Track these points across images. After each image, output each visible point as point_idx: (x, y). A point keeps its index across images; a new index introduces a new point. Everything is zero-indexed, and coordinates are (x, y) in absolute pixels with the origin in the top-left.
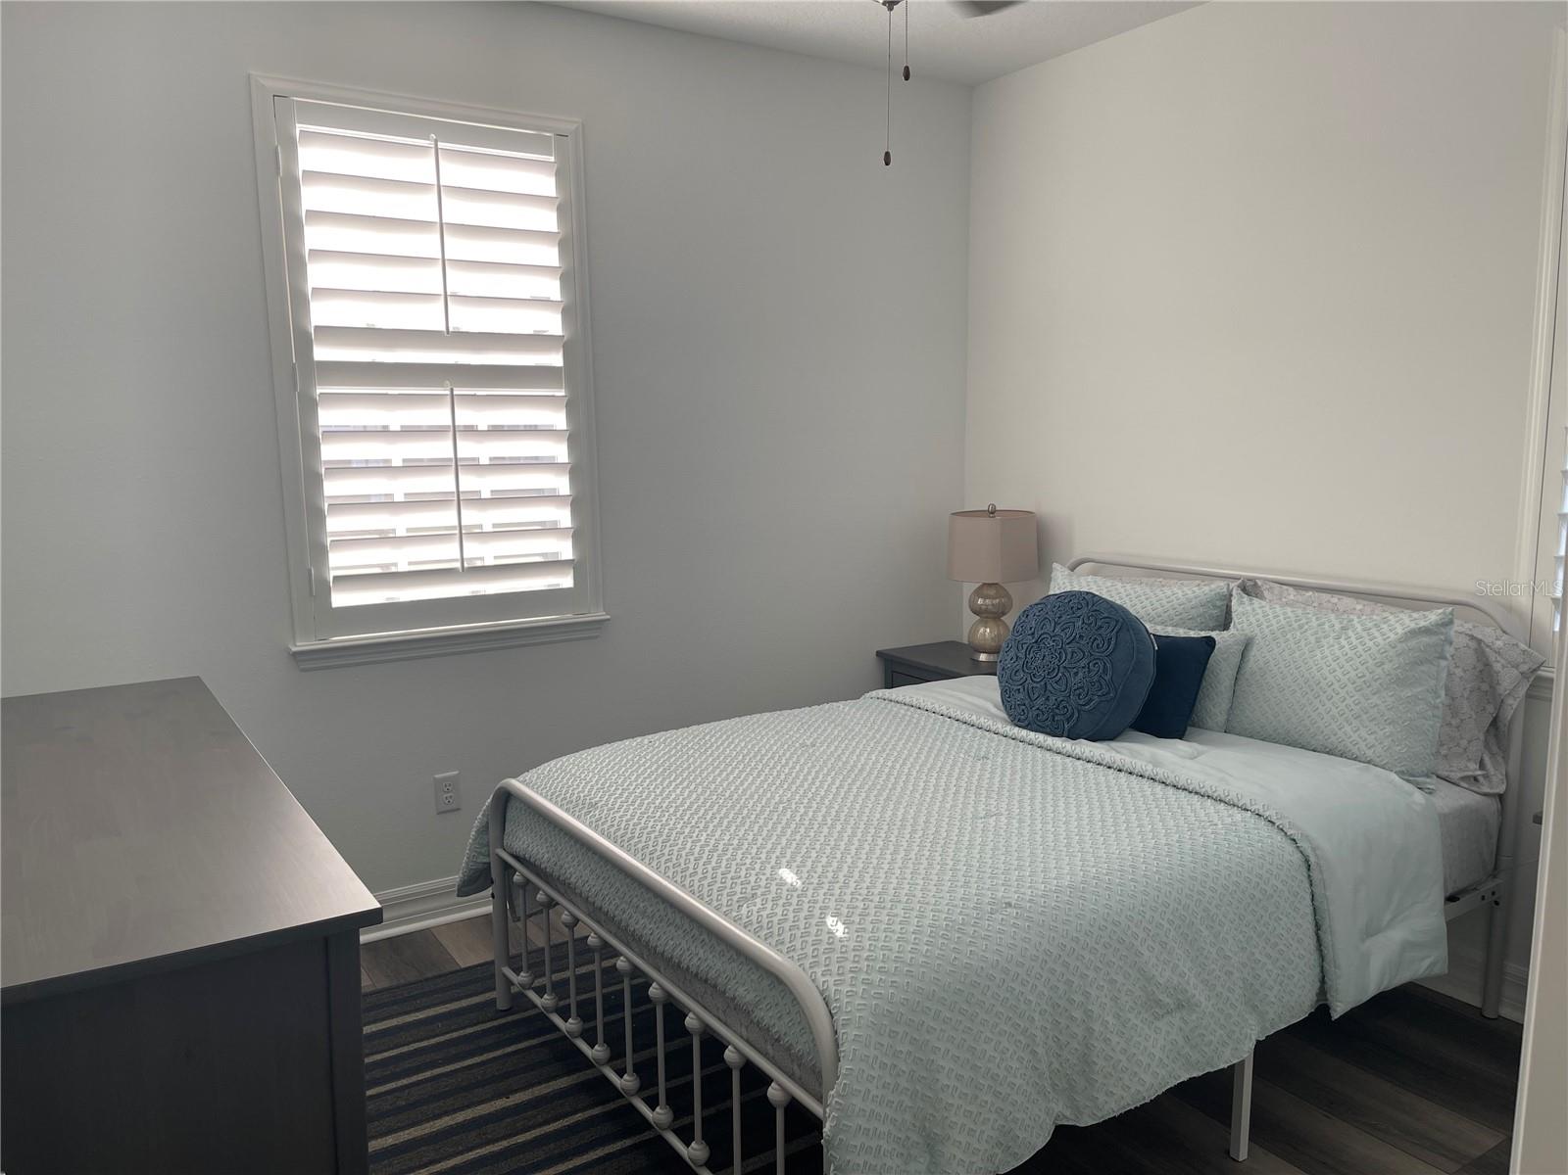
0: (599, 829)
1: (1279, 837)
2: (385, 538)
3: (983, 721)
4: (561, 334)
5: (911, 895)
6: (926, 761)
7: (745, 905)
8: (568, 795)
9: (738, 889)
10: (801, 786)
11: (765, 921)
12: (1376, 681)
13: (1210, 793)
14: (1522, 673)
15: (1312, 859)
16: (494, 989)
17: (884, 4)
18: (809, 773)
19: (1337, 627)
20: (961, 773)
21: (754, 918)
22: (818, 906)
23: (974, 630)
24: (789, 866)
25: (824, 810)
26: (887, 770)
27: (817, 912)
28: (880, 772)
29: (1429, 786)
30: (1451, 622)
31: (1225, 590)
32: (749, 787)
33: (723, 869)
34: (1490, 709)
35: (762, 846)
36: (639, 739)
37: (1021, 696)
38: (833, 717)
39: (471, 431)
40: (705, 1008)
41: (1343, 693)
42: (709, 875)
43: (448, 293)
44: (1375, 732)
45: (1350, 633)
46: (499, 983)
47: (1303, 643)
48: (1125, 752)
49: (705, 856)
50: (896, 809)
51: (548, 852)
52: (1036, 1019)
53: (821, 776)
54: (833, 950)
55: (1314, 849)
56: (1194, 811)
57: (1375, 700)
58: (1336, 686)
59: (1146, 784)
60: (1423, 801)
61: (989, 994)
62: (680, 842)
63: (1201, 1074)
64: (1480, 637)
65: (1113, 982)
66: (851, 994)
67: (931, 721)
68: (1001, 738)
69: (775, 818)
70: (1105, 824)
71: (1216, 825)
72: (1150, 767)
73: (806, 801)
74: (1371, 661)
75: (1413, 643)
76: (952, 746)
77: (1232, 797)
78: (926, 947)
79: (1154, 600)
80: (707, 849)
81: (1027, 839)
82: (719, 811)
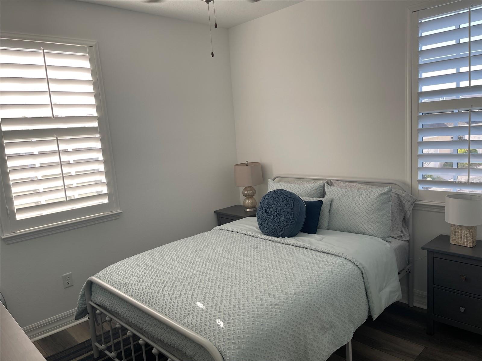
0: (128, 294)
1: (353, 265)
2: (36, 193)
3: (254, 234)
4: (96, 115)
5: (243, 306)
6: (238, 252)
7: (186, 318)
8: (115, 281)
9: (183, 312)
10: (199, 267)
11: (194, 324)
12: (372, 210)
13: (330, 253)
14: (411, 203)
15: (363, 271)
16: (92, 350)
17: (206, 2)
18: (200, 262)
19: (358, 194)
20: (251, 255)
21: (190, 323)
22: (212, 315)
23: (244, 202)
24: (200, 301)
25: (208, 276)
26: (226, 257)
27: (213, 318)
28: (224, 258)
29: (390, 241)
30: (391, 190)
31: (322, 184)
32: (180, 270)
33: (176, 305)
34: (403, 214)
35: (189, 294)
36: (138, 255)
37: (265, 225)
38: (205, 238)
39: (65, 152)
40: (174, 356)
41: (362, 215)
42: (171, 308)
43: (52, 103)
44: (373, 226)
45: (362, 195)
46: (94, 348)
47: (349, 200)
48: (300, 240)
49: (169, 300)
50: (232, 272)
51: (109, 303)
52: (290, 343)
53: (205, 262)
54: (220, 332)
55: (363, 268)
56: (326, 259)
57: (372, 216)
58: (360, 213)
59: (309, 251)
60: (390, 246)
61: (275, 338)
62: (159, 296)
63: (339, 348)
64: (398, 193)
65: (311, 324)
66: (230, 349)
67: (237, 236)
68: (260, 239)
69: (192, 281)
70: (300, 268)
71: (334, 264)
72: (309, 245)
73: (201, 273)
74: (370, 204)
75: (381, 198)
76: (246, 244)
77: (337, 253)
78: (252, 326)
79: (301, 189)
80: (169, 297)
81: (277, 278)
82: (171, 282)
